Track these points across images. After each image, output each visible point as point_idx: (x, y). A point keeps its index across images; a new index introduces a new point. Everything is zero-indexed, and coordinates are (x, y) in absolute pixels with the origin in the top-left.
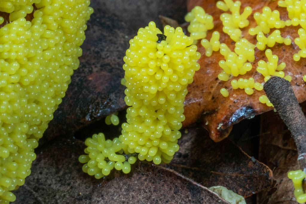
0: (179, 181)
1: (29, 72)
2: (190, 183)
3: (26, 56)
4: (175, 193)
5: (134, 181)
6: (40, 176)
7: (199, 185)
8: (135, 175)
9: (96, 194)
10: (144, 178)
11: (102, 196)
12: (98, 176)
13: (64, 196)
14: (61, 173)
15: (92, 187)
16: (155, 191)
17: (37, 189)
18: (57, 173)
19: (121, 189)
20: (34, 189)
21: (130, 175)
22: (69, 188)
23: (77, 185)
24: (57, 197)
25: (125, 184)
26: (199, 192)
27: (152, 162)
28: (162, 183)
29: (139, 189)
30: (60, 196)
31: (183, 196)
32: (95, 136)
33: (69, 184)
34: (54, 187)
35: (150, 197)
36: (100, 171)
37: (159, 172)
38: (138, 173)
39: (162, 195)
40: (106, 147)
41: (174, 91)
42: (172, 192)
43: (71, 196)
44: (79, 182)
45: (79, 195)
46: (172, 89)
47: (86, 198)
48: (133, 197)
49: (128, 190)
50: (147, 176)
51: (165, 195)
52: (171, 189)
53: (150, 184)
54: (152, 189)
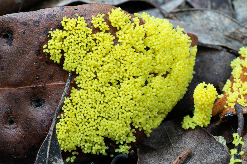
0: (207, 133)
1: (160, 92)
2: (209, 134)
3: (160, 87)
4: (205, 137)
5: (195, 132)
6: (170, 127)
7: (211, 135)
8: (196, 130)
9: (184, 134)
10: (198, 131)
11: (185, 135)
12: (185, 129)
13: (175, 134)
14: (176, 127)
15: (183, 132)
16: (200, 135)
17: (168, 131)
18: (175, 126)
19: (191, 134)
20: (167, 131)
21: (194, 130)
22: (177, 131)
23: (179, 131)
24: (173, 134)
25: (192, 132)
26: (211, 137)
27: (200, 126)
28: (202, 133)
29: (196, 134)
30: (174, 134)
31: (207, 138)
32: (187, 116)
33: (177, 130)
34: (173, 130)
35: (198, 137)
36: (186, 127)
37: (202, 129)
38: (197, 129)
39: (201, 137)
40: (189, 120)
41: (206, 104)
42: (204, 136)
43: (177, 134)
44: (180, 130)
45: (179, 134)
46: (206, 103)
47: (181, 135)
48: (194, 136)
49: (193, 134)
50: (199, 130)
51: (202, 137)
52: (204, 135)
53: (199, 133)
54: (199, 135)
